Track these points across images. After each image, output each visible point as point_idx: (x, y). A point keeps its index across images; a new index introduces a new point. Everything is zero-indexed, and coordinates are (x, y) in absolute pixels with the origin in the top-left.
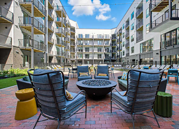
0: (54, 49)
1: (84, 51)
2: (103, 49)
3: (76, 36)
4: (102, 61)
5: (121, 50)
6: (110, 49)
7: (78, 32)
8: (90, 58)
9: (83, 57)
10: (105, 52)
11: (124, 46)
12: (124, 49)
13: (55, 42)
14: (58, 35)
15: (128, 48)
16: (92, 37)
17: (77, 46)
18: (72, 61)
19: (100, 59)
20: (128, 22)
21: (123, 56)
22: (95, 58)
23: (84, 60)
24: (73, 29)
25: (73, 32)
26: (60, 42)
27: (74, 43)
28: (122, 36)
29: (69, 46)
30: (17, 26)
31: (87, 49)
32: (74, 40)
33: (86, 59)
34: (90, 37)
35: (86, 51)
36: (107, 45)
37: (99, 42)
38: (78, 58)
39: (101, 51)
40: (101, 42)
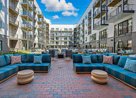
0: (36, 39)
1: (55, 40)
2: (68, 38)
3: (49, 29)
4: (67, 46)
5: (80, 39)
6: (72, 38)
7: (51, 27)
8: (59, 44)
9: (54, 44)
10: (69, 40)
11: (81, 36)
12: (81, 38)
13: (37, 35)
14: (39, 30)
15: (83, 38)
16: (60, 30)
17: (51, 36)
18: (47, 46)
19: (66, 45)
20: (84, 21)
21: (81, 43)
22: (62, 44)
23: (55, 46)
24: (48, 25)
25: (47, 27)
26: (40, 34)
27: (48, 34)
28: (80, 30)
29: (45, 36)
30: (20, 28)
31: (57, 38)
32: (48, 32)
33: (56, 45)
34: (59, 30)
35: (56, 39)
36: (71, 36)
37: (65, 33)
38: (51, 44)
39: (66, 39)
40: (66, 33)
